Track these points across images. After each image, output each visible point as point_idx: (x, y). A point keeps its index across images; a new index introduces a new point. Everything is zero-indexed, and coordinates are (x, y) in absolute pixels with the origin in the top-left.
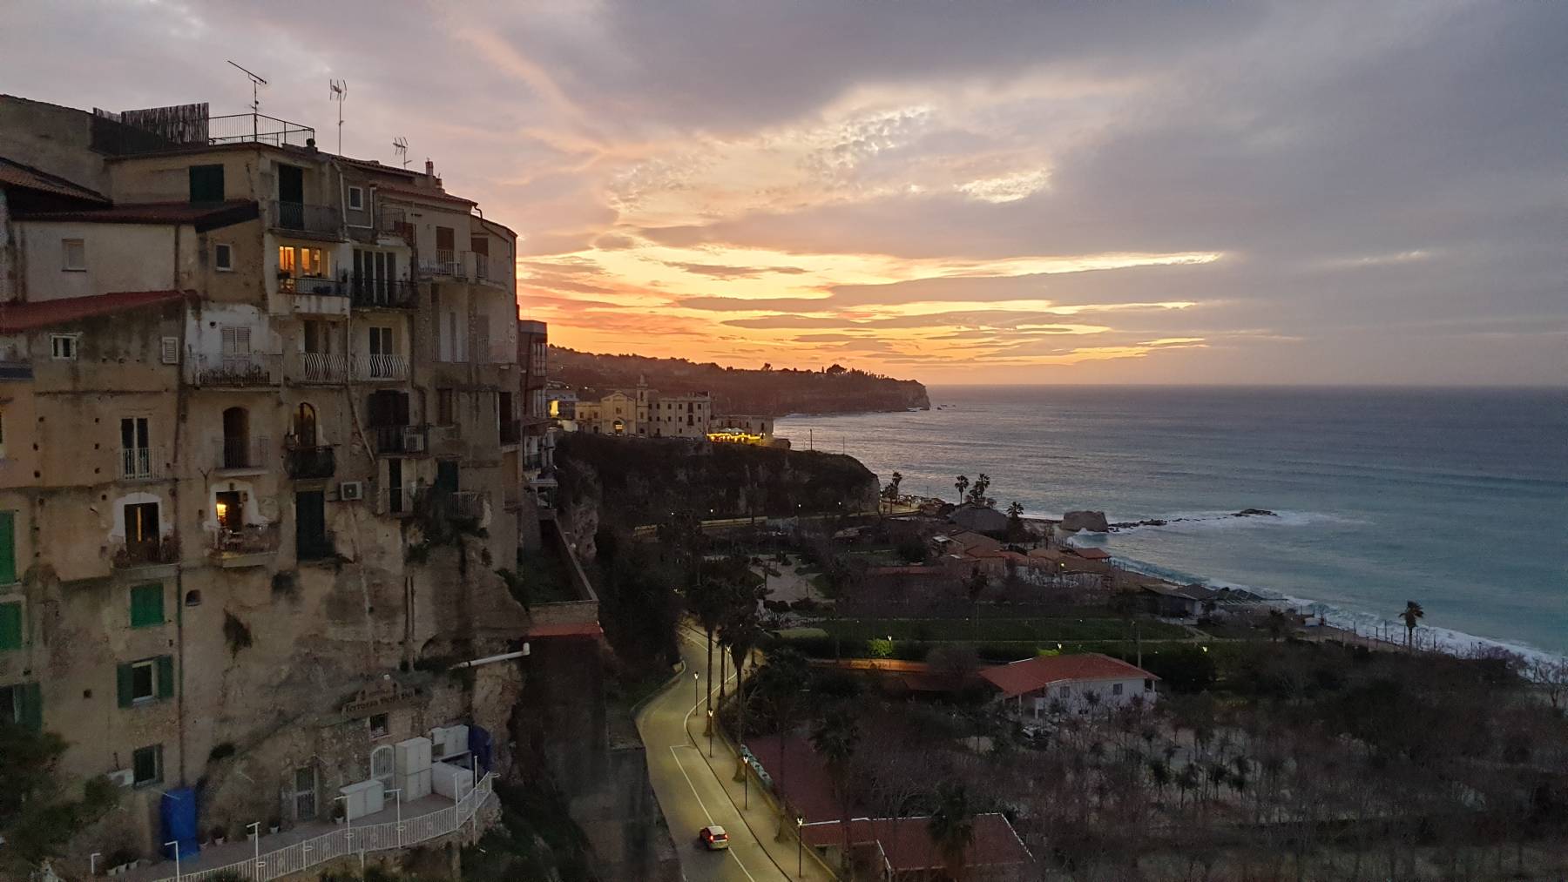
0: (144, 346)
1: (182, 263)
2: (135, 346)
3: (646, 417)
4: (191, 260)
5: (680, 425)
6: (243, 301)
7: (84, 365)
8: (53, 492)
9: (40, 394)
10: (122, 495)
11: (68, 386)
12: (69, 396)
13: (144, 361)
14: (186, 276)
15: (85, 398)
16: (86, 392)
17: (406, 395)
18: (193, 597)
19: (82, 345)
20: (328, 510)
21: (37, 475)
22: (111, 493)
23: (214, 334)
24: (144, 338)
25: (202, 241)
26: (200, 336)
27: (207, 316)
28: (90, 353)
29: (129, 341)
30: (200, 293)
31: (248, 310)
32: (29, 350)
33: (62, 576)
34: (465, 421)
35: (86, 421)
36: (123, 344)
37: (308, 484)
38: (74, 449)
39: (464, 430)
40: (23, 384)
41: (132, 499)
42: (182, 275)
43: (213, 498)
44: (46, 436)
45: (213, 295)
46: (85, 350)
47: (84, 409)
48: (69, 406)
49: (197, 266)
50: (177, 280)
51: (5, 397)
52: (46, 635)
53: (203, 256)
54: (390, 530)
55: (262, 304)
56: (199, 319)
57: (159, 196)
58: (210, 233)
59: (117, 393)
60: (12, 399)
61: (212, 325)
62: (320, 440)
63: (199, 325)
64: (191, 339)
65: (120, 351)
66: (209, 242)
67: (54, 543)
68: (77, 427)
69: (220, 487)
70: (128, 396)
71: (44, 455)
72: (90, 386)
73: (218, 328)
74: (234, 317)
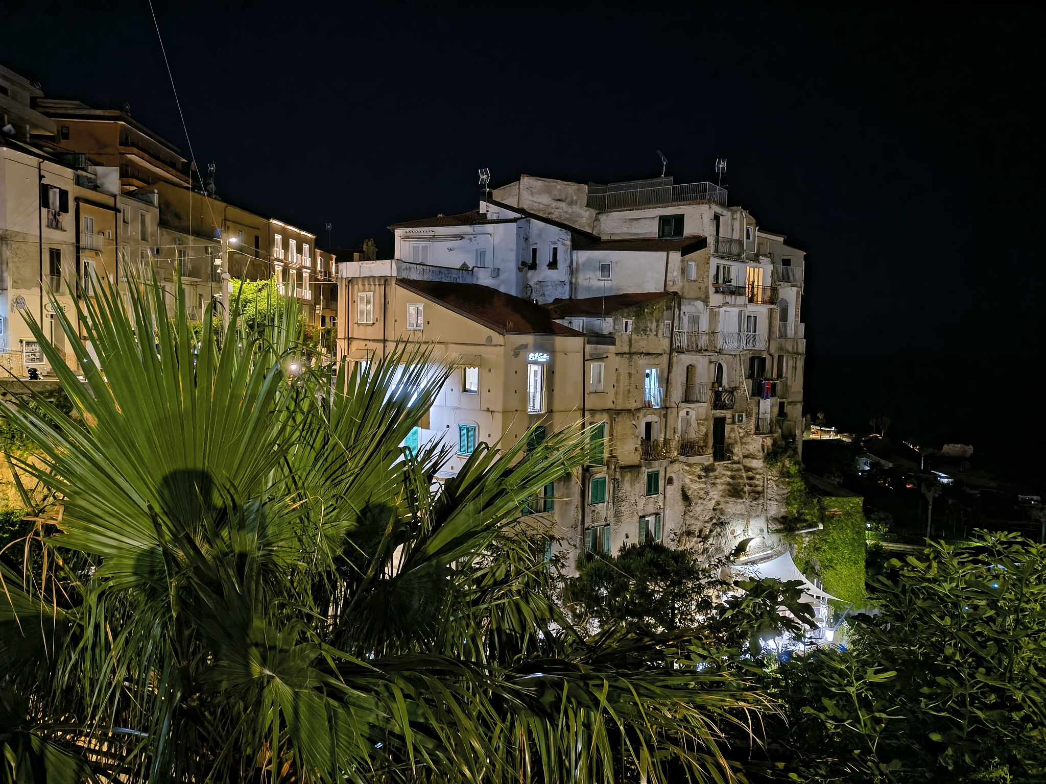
0: (657, 326)
1: (669, 275)
2: (654, 327)
6: (697, 299)
7: (634, 336)
8: (619, 412)
9: (617, 354)
10: (645, 416)
11: (626, 350)
12: (627, 356)
13: (656, 335)
15: (634, 357)
16: (634, 353)
17: (765, 359)
18: (670, 481)
19: (634, 326)
20: (727, 428)
21: (614, 402)
22: (641, 415)
23: (686, 320)
24: (657, 321)
25: (683, 261)
26: (680, 320)
27: (683, 308)
28: (636, 330)
29: (652, 323)
30: (680, 294)
31: (700, 304)
32: (614, 327)
33: (622, 463)
34: (789, 375)
35: (633, 372)
36: (649, 325)
37: (719, 413)
38: (627, 388)
39: (789, 383)
40: (612, 348)
41: (649, 419)
42: (670, 283)
43: (680, 419)
44: (618, 381)
45: (686, 295)
46: (635, 328)
47: (633, 364)
48: (627, 362)
49: (680, 278)
50: (665, 286)
51: (604, 356)
52: (614, 497)
53: (683, 271)
54: (756, 444)
55: (706, 301)
56: (680, 310)
57: (635, 234)
58: (687, 257)
59: (648, 354)
60: (607, 357)
61: (684, 313)
62: (726, 386)
63: (680, 314)
64: (676, 322)
65: (648, 329)
66: (686, 262)
67: (618, 443)
68: (630, 375)
69: (683, 413)
70: (650, 356)
71: (616, 390)
72: (636, 350)
73: (687, 315)
74: (694, 309)
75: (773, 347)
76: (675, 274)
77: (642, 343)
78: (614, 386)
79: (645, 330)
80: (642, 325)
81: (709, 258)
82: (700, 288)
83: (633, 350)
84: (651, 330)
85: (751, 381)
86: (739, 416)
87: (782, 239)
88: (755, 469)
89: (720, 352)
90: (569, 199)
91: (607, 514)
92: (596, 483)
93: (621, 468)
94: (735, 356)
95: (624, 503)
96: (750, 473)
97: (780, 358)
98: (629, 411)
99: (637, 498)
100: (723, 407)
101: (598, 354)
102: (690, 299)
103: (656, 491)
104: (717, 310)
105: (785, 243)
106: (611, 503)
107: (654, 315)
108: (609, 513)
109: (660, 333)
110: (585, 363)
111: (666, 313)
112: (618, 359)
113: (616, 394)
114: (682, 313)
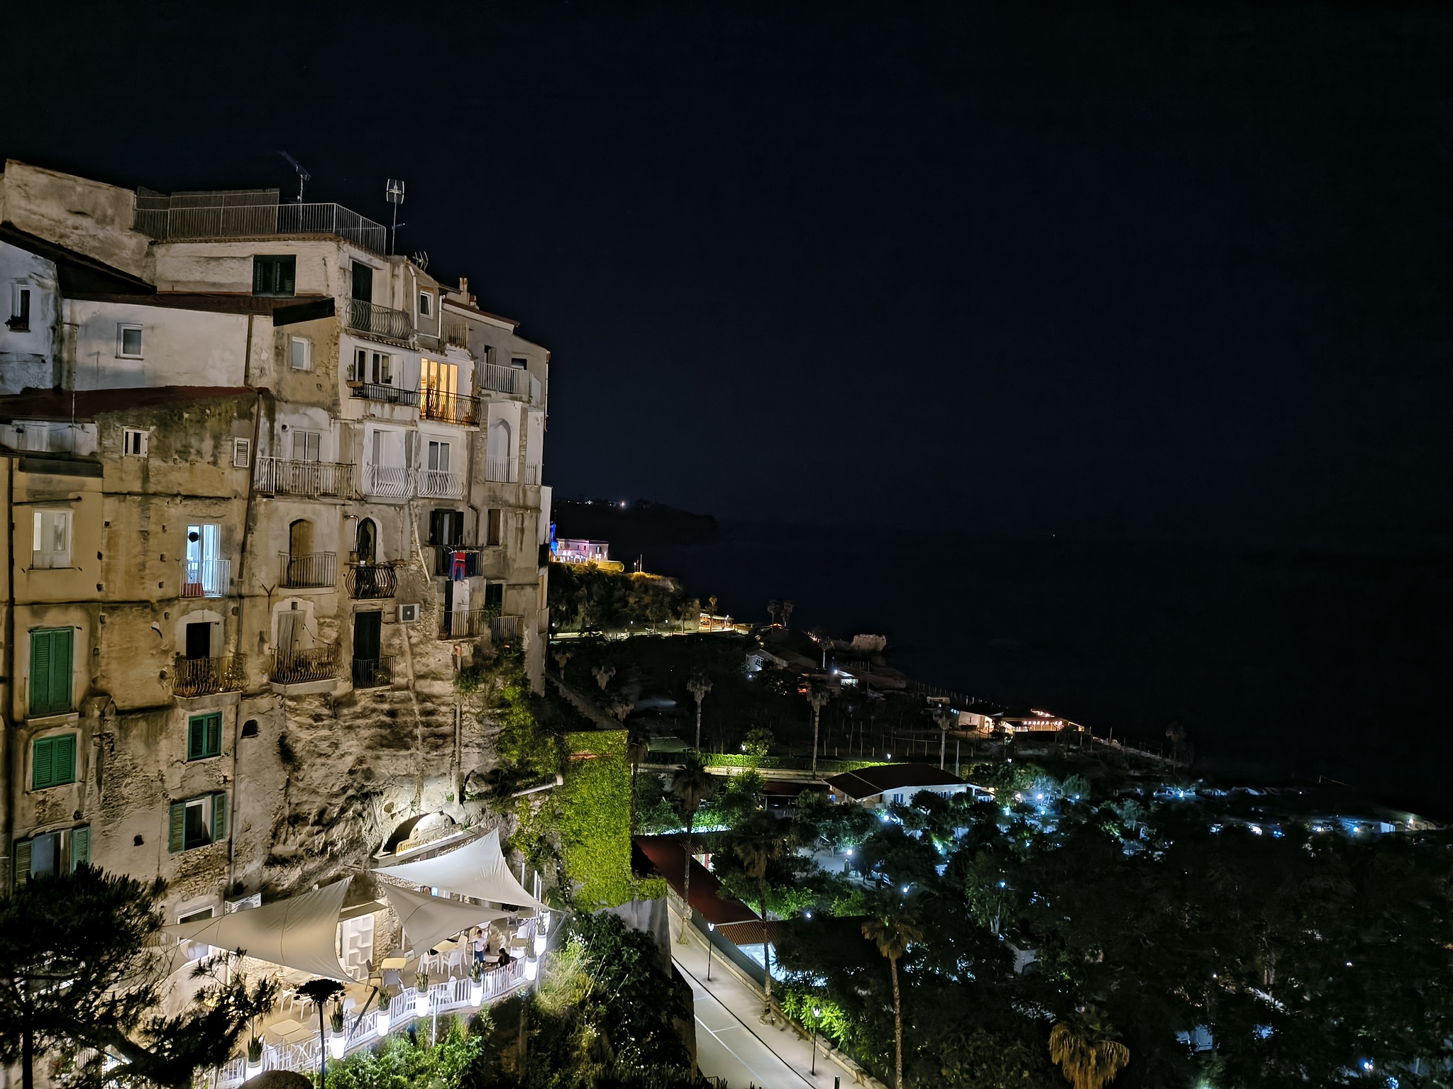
0: (216, 447)
1: (253, 356)
2: (208, 445)
4: (264, 356)
6: (312, 404)
7: (155, 463)
8: (114, 606)
9: (107, 495)
10: (185, 612)
11: (137, 487)
12: (139, 499)
13: (215, 463)
14: (257, 372)
15: (155, 500)
16: (155, 495)
17: (462, 514)
18: (250, 729)
19: (155, 442)
20: (384, 632)
21: (99, 587)
22: (174, 611)
23: (287, 439)
24: (217, 438)
25: (278, 335)
26: (272, 438)
27: (281, 418)
28: (161, 450)
29: (202, 440)
30: (274, 392)
31: (321, 416)
32: (100, 444)
33: (119, 704)
34: (511, 543)
35: (153, 527)
36: (193, 441)
37: (366, 605)
38: (140, 559)
39: (510, 552)
40: (92, 482)
41: (197, 617)
42: (254, 372)
43: (275, 618)
44: (111, 543)
45: (287, 394)
46: (157, 448)
47: (152, 513)
48: (136, 511)
49: (272, 362)
50: (247, 376)
51: (71, 496)
52: (99, 772)
53: (279, 352)
54: (442, 655)
55: (332, 409)
56: (271, 418)
57: (214, 284)
58: (288, 328)
59: (187, 497)
60: (79, 499)
61: (284, 427)
62: (380, 558)
63: (272, 427)
64: (263, 442)
65: (193, 451)
66: (286, 337)
67: (113, 666)
68: (145, 534)
69: (283, 606)
70: (197, 501)
71: (108, 564)
72: (160, 489)
73: (290, 432)
74: (305, 422)
75: (479, 496)
76: (264, 354)
77: (178, 476)
78: (100, 556)
79: (184, 453)
80: (175, 442)
81: (338, 336)
82: (319, 386)
83: (152, 488)
84: (199, 453)
85: (431, 551)
86: (405, 610)
87: (511, 327)
88: (437, 697)
89: (363, 500)
90: (98, 213)
91: (81, 805)
92: (47, 747)
93: (120, 713)
94: (401, 507)
95: (129, 780)
96: (429, 705)
97: (493, 515)
98: (144, 604)
99: (164, 768)
100: (373, 592)
101: (51, 493)
102: (296, 403)
103: (215, 750)
104: (358, 426)
105: (517, 332)
106: (92, 783)
107: (208, 425)
108: (87, 802)
109: (224, 461)
110: (15, 509)
111: (235, 424)
112: (111, 503)
113: (108, 570)
114: (277, 426)
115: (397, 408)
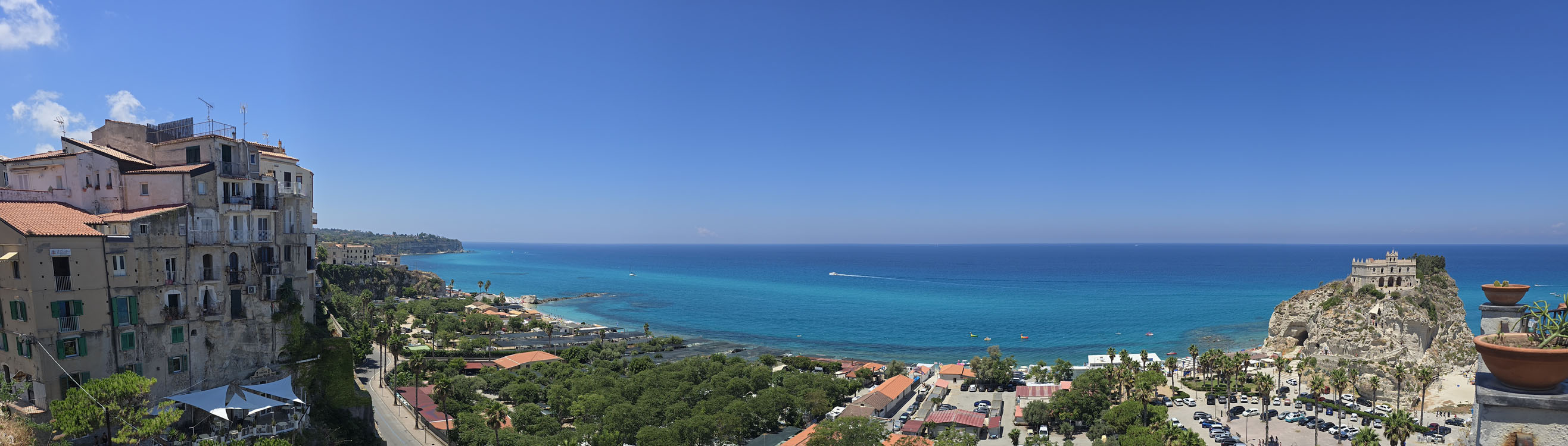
0: (173, 230)
1: (185, 191)
2: (170, 228)
3: (346, 256)
4: (189, 190)
5: (361, 259)
6: (209, 208)
7: (151, 236)
8: (143, 289)
9: (137, 248)
10: (167, 290)
11: (146, 246)
12: (146, 249)
13: (173, 234)
14: (187, 197)
15: (153, 250)
16: (152, 248)
17: (273, 249)
18: (194, 333)
19: (151, 228)
20: (243, 298)
21: (137, 282)
22: (163, 290)
23: (199, 222)
24: (173, 224)
25: (193, 180)
26: (193, 223)
27: (196, 215)
28: (154, 231)
29: (167, 226)
30: (193, 205)
31: (212, 212)
32: (132, 230)
33: (147, 323)
34: (296, 259)
35: (153, 260)
36: (165, 227)
37: (235, 288)
38: (149, 272)
39: (295, 264)
40: (131, 245)
41: (171, 293)
43: (200, 292)
44: (140, 266)
45: (198, 205)
46: (152, 230)
47: (152, 255)
48: (147, 254)
49: (191, 192)
50: (183, 199)
51: (124, 250)
52: (143, 345)
53: (194, 190)
54: (266, 307)
55: (217, 209)
56: (193, 215)
58: (196, 177)
59: (163, 248)
60: (127, 251)
61: (198, 218)
62: (240, 268)
63: (193, 218)
64: (190, 225)
65: (165, 230)
66: (196, 182)
67: (144, 309)
68: (150, 262)
69: (202, 288)
70: (167, 249)
71: (139, 274)
72: (154, 245)
73: (200, 220)
74: (206, 215)
75: (280, 240)
77: (160, 241)
78: (136, 271)
79: (161, 231)
80: (158, 227)
81: (216, 178)
82: (211, 200)
83: (151, 246)
84: (167, 231)
85: (260, 264)
86: (250, 289)
88: (264, 323)
89: (230, 245)
91: (138, 356)
92: (124, 336)
93: (148, 325)
94: (248, 247)
95: (153, 348)
96: (262, 326)
97: (287, 248)
98: (152, 288)
99: (165, 345)
100: (237, 282)
101: (118, 249)
102: (202, 208)
103: (181, 340)
104: (226, 215)
106: (141, 349)
107: (169, 220)
108: (140, 355)
109: (176, 233)
110: (106, 255)
111: (179, 218)
112: (138, 252)
113: (139, 276)
114: (195, 218)
115: (242, 206)
